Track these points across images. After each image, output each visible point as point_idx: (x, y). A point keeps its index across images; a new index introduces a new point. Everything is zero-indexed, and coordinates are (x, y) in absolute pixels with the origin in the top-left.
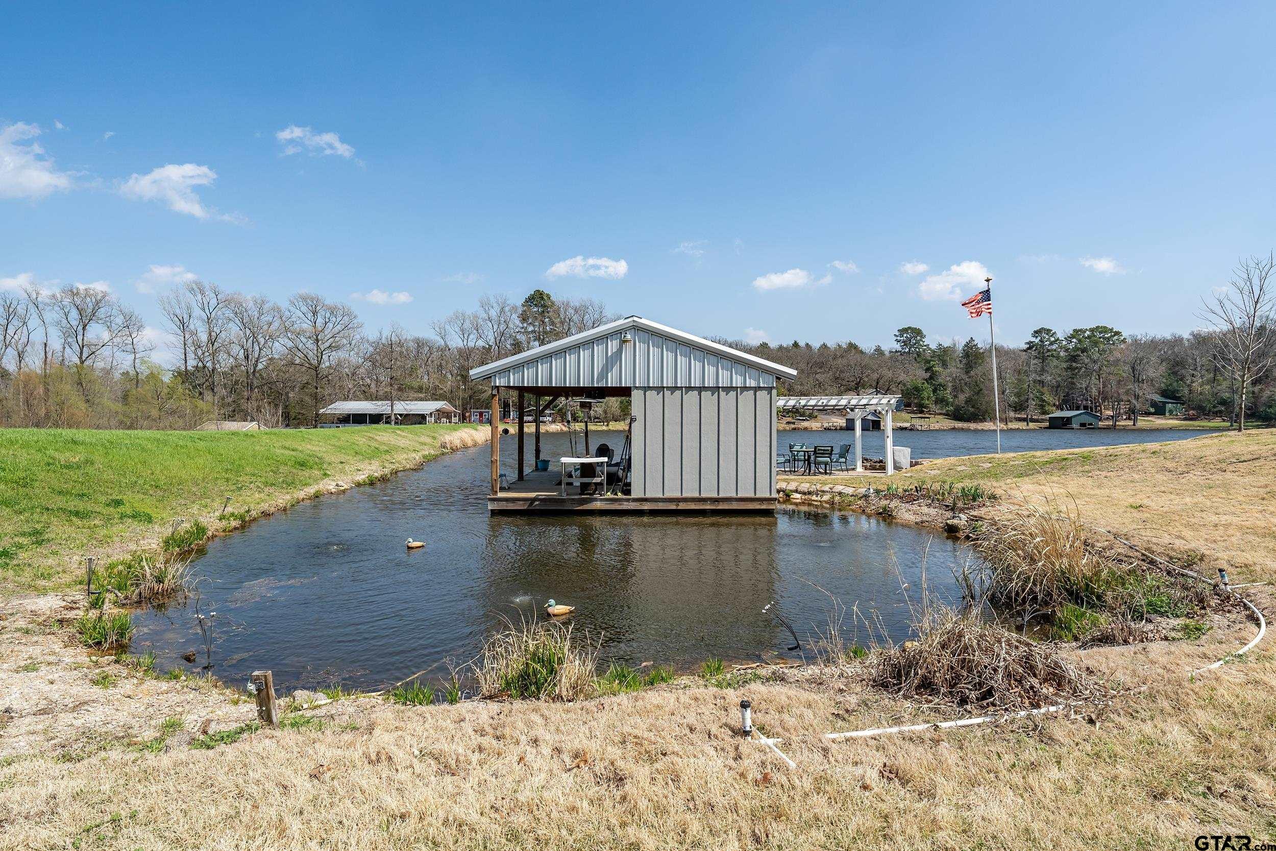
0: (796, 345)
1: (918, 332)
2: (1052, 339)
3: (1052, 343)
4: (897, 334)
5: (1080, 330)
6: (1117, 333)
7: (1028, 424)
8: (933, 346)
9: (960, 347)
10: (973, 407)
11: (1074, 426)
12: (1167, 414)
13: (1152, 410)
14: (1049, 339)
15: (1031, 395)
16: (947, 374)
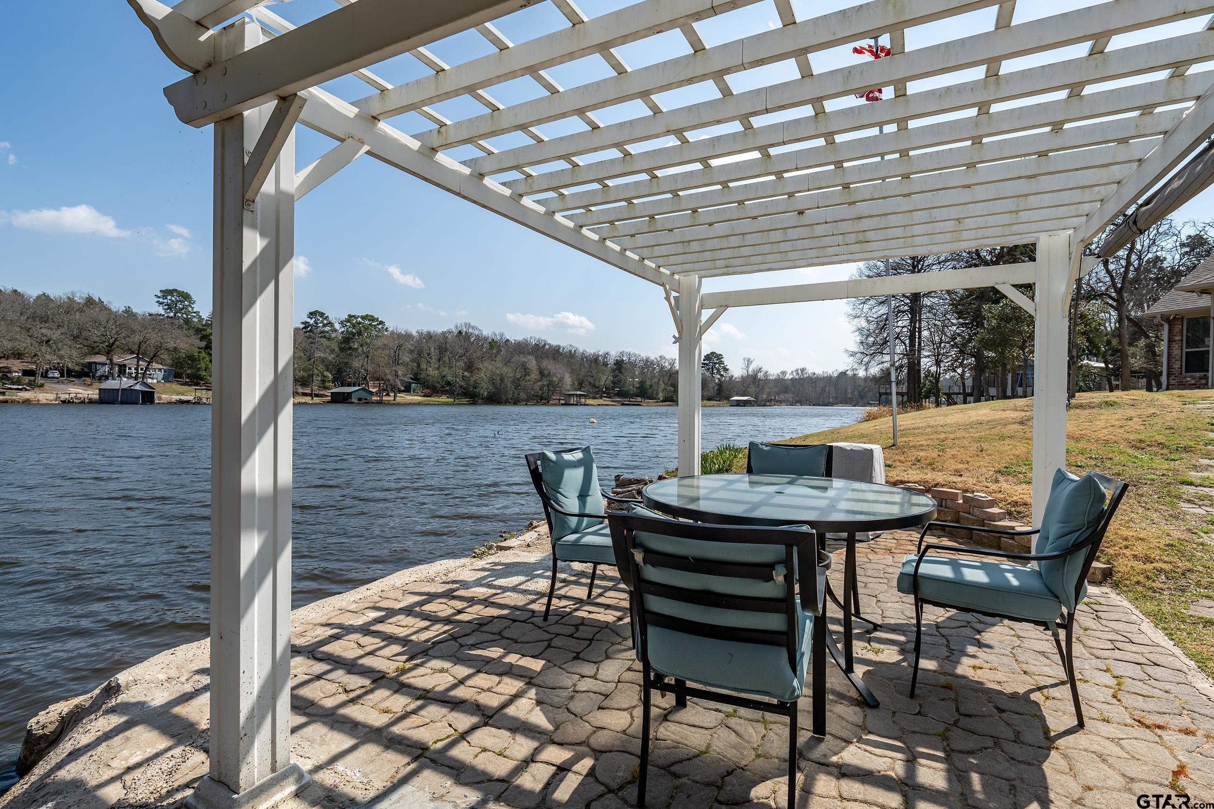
1: (185, 296)
2: (325, 322)
3: (324, 326)
4: (159, 295)
5: (354, 316)
6: (381, 323)
7: (312, 399)
11: (354, 400)
12: (413, 392)
13: (404, 389)
14: (322, 322)
15: (316, 371)
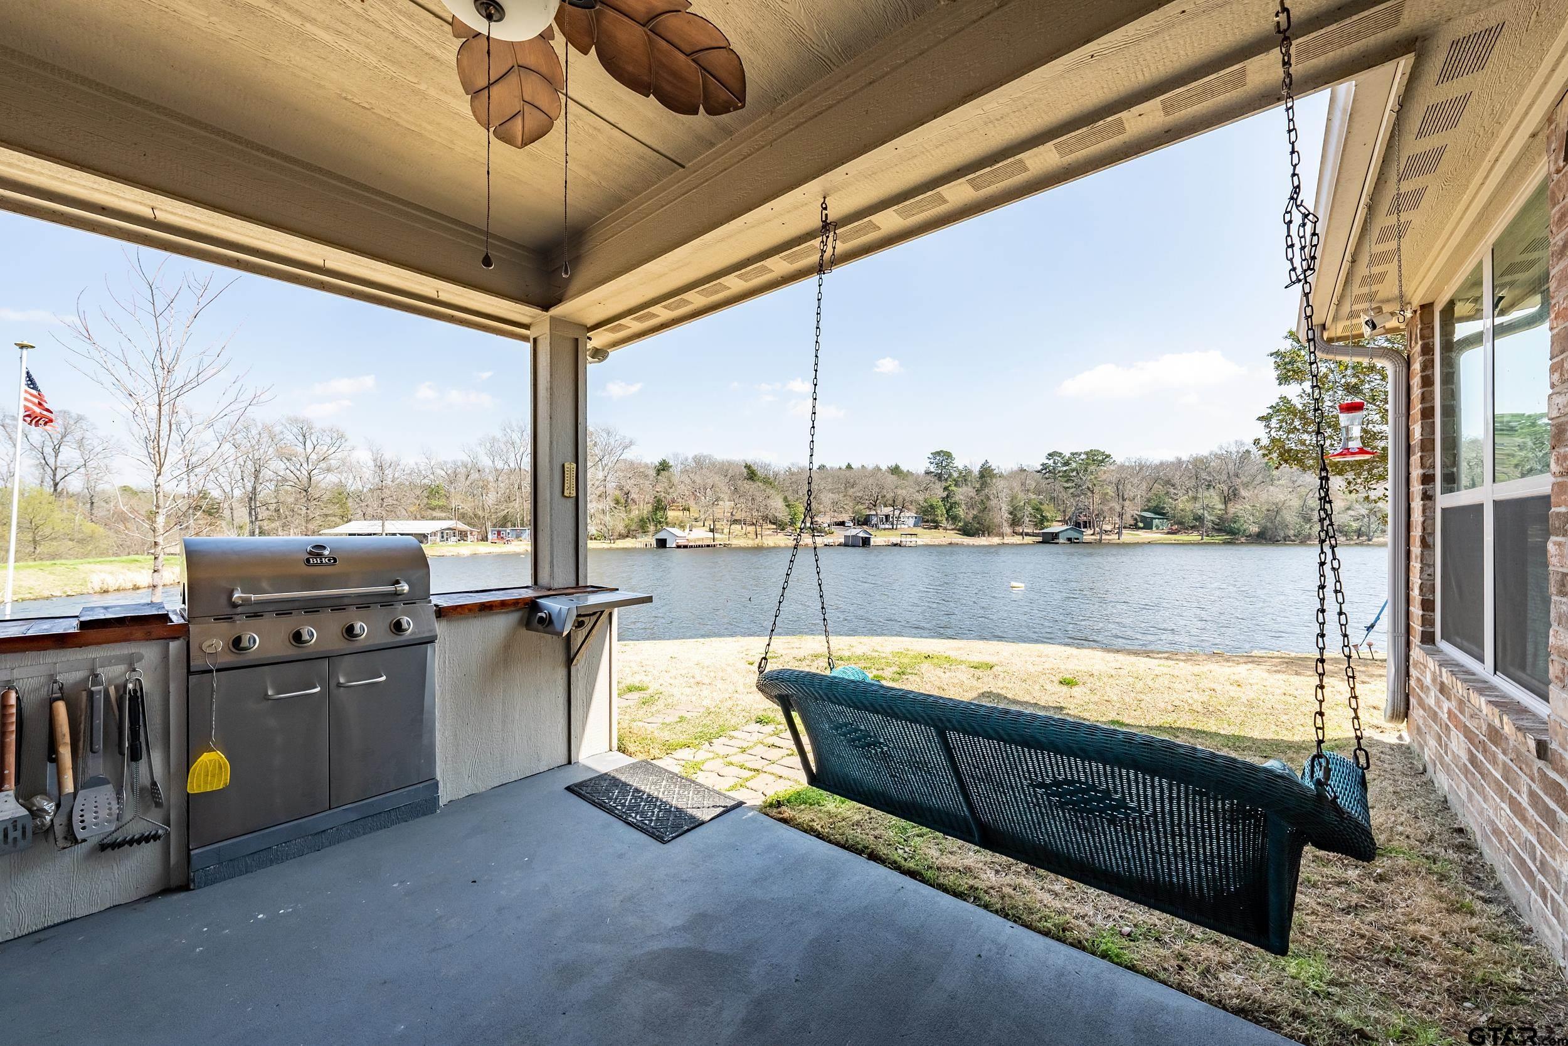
0: (849, 467)
1: (948, 455)
2: (1061, 461)
3: (1063, 465)
4: (931, 456)
5: (1076, 453)
6: (1108, 456)
7: (1022, 538)
8: (961, 467)
9: (976, 470)
10: (978, 523)
11: (1060, 540)
12: (1154, 529)
13: (1141, 525)
15: (1027, 512)
16: (962, 494)
